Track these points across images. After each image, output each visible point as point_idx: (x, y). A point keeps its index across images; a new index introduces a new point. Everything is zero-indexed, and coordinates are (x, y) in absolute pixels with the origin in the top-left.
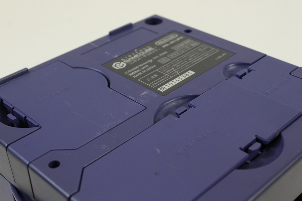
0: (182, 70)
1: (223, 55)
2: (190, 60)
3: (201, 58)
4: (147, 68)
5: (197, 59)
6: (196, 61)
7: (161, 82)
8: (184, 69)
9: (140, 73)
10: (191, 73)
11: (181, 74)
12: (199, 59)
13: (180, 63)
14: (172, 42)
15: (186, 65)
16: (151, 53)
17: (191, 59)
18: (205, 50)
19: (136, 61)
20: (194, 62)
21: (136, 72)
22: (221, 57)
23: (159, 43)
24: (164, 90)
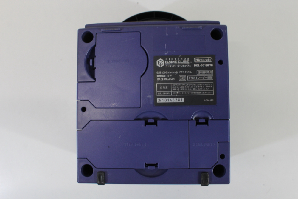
0: (181, 94)
1: (211, 100)
2: (193, 89)
3: (199, 93)
4: (169, 77)
5: (197, 92)
6: (195, 93)
7: (164, 95)
8: (183, 94)
9: (163, 79)
10: (182, 100)
11: (178, 97)
12: (198, 93)
13: (186, 88)
14: (202, 65)
15: (186, 92)
16: (183, 66)
17: (195, 89)
18: (209, 88)
19: (171, 66)
20: (193, 93)
21: (162, 76)
22: (208, 100)
23: (197, 60)
24: (159, 102)
